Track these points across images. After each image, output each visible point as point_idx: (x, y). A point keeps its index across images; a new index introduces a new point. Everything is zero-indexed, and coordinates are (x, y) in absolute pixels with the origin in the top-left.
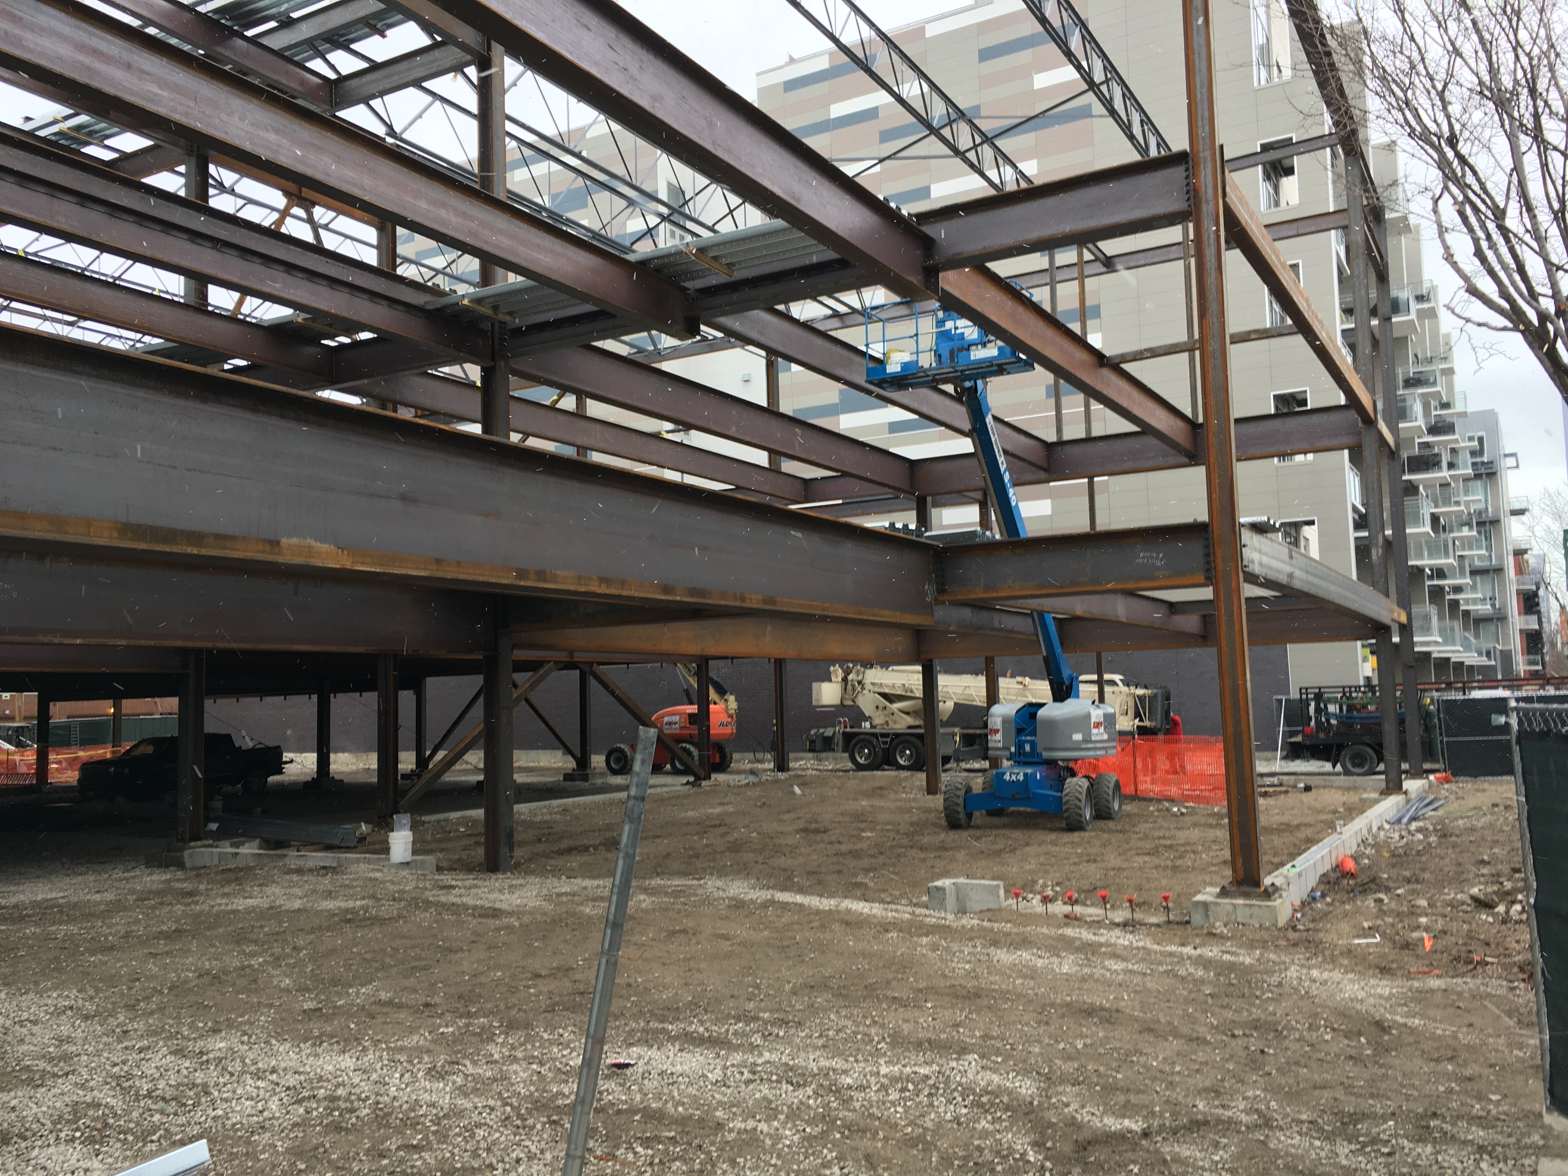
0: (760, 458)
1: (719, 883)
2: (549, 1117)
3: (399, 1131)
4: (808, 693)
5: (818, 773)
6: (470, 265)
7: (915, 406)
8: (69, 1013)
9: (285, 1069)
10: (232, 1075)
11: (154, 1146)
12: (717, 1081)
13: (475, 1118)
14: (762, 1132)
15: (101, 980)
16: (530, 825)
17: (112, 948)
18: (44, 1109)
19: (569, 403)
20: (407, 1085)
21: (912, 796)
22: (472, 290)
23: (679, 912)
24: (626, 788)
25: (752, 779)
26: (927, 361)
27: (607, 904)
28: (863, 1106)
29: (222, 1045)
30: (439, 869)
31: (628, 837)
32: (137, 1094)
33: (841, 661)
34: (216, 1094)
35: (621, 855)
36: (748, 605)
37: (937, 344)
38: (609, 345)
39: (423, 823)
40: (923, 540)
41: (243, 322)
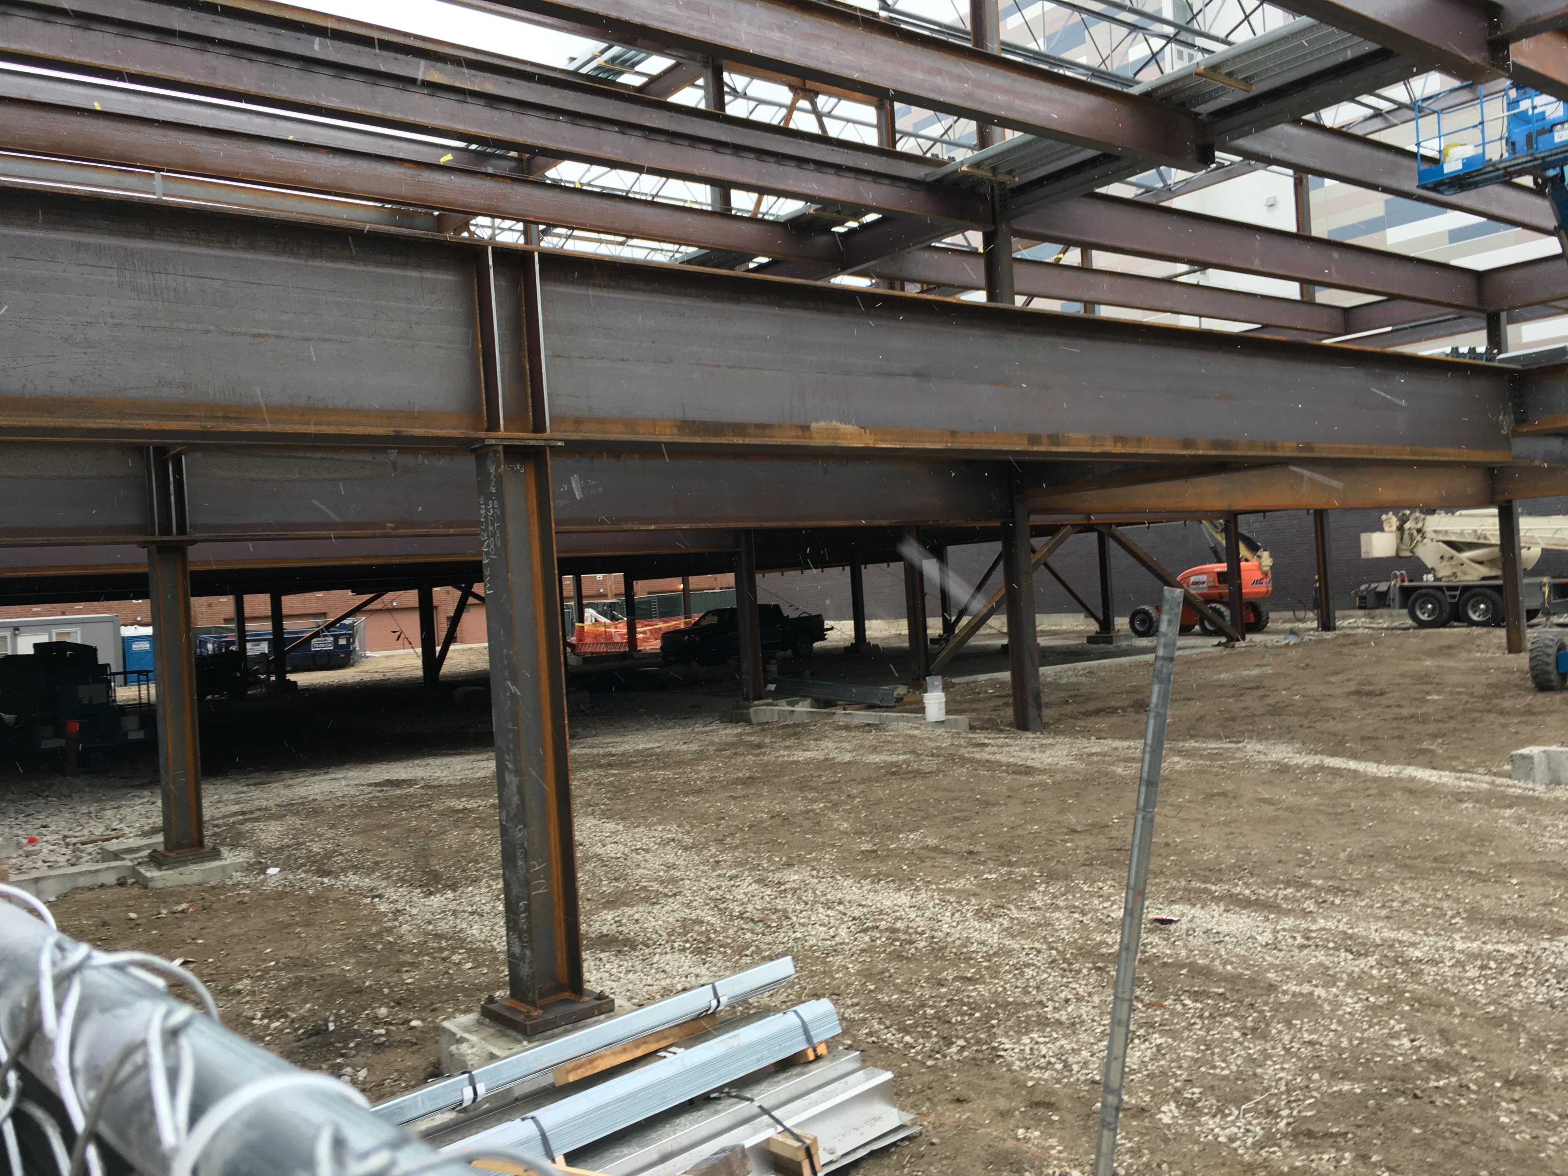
0: (1291, 290)
1: (1260, 747)
2: (1094, 963)
3: (954, 964)
4: (1357, 545)
5: (1370, 632)
6: (967, 128)
7: (1482, 207)
8: (672, 843)
9: (850, 902)
10: (806, 904)
11: (748, 960)
12: (1267, 944)
13: (1024, 958)
14: (1319, 997)
15: (695, 818)
16: (1056, 686)
17: (700, 791)
18: (660, 922)
19: (1073, 257)
20: (958, 923)
21: (1489, 655)
22: (969, 154)
23: (1217, 775)
24: (1153, 650)
25: (1292, 640)
26: (1496, 152)
27: (1139, 765)
28: (1435, 980)
29: (796, 877)
30: (972, 728)
31: (1158, 698)
32: (731, 915)
33: (1395, 508)
34: (794, 919)
35: (1152, 714)
36: (1279, 453)
37: (1509, 131)
38: (1116, 189)
39: (954, 685)
40: (1496, 364)
41: (763, 221)
